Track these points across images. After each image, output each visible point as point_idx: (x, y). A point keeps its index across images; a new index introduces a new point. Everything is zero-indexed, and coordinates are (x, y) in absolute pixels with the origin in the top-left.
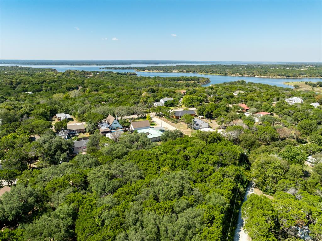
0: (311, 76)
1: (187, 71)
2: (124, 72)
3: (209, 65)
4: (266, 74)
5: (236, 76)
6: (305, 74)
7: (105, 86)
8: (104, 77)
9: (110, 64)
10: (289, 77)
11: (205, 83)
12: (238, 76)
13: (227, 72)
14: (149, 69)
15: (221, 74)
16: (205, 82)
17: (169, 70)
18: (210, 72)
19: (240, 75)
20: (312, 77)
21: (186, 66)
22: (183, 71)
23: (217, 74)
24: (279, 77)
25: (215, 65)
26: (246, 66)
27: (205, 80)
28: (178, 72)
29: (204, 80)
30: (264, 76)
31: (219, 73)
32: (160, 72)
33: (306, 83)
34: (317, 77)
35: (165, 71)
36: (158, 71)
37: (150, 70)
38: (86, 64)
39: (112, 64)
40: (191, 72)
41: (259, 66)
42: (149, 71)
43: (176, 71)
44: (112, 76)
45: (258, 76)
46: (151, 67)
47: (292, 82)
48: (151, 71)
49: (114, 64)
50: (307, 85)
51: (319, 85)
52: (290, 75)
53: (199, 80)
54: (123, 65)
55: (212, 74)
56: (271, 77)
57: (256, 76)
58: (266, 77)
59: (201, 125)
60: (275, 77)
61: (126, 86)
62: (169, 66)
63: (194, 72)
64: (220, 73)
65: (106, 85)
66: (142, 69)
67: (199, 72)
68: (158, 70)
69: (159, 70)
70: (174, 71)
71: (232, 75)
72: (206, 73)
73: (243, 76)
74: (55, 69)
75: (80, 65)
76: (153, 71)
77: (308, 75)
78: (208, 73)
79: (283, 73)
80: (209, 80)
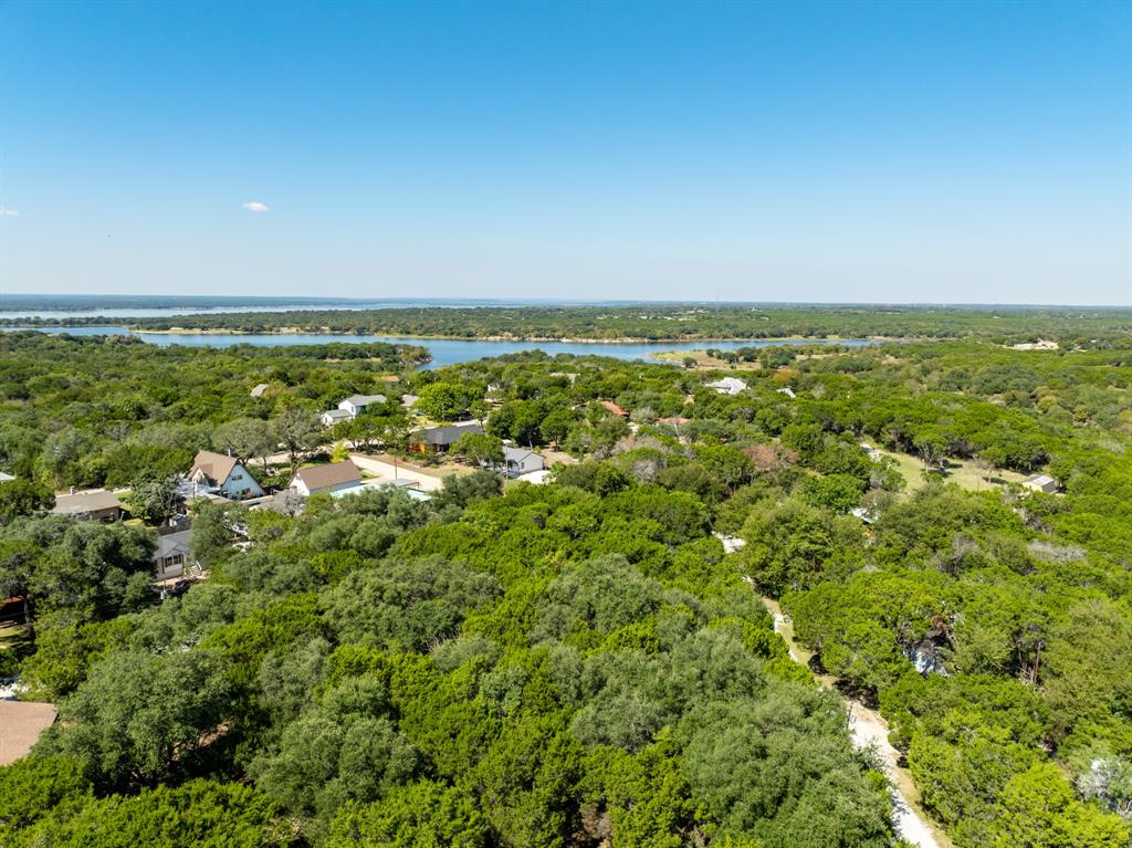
0: (711, 337)
1: (333, 329)
3: (404, 310)
4: (592, 334)
5: (501, 341)
6: (696, 331)
7: (50, 381)
8: (13, 350)
10: (656, 339)
11: (417, 363)
12: (509, 340)
13: (473, 330)
14: (187, 324)
15: (454, 337)
16: (417, 359)
17: (266, 326)
18: (416, 329)
19: (515, 339)
20: (713, 340)
21: (325, 313)
22: (318, 329)
23: (442, 337)
24: (629, 340)
25: (425, 310)
26: (522, 312)
27: (417, 353)
28: (302, 332)
29: (411, 354)
30: (588, 338)
31: (446, 334)
32: (232, 333)
33: (710, 354)
34: (725, 337)
35: (250, 331)
36: (223, 330)
37: (191, 328)
40: (347, 330)
41: (559, 310)
42: (187, 332)
43: (294, 330)
44: (53, 348)
45: (570, 338)
46: (190, 316)
47: (673, 353)
48: (198, 331)
50: (714, 359)
51: (742, 358)
52: (658, 335)
53: (395, 353)
55: (424, 336)
56: (606, 341)
57: (564, 340)
58: (594, 341)
59: (523, 464)
60: (617, 341)
61: (134, 377)
62: (260, 313)
63: (360, 332)
64: (452, 334)
65: (51, 375)
66: (159, 324)
67: (376, 331)
68: (221, 325)
69: (226, 328)
70: (284, 330)
71: (492, 338)
72: (401, 333)
73: (523, 340)
76: (205, 332)
77: (702, 332)
78: (408, 333)
79: (637, 330)
80: (428, 352)
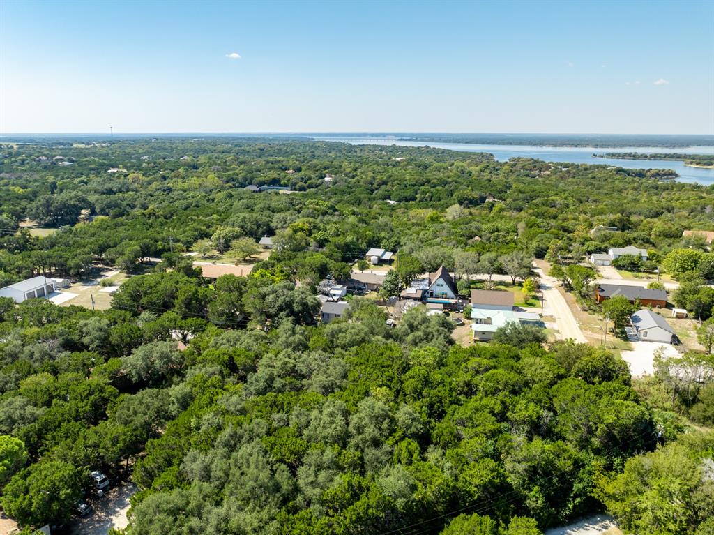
2: (638, 169)
9: (630, 146)
38: (571, 143)
39: (634, 146)
49: (639, 146)
54: (667, 147)
59: (645, 333)
74: (491, 155)
75: (555, 145)
